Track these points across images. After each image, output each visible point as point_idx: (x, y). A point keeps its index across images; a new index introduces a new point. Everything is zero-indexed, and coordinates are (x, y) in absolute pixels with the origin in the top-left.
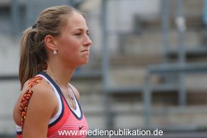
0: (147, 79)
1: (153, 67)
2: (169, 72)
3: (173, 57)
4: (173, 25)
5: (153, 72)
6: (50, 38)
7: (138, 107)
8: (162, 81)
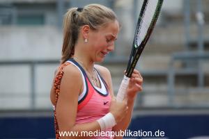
0: (171, 64)
1: (176, 54)
2: (189, 58)
3: (193, 46)
4: (194, 19)
5: (176, 58)
6: (88, 28)
7: (163, 87)
8: (184, 65)
